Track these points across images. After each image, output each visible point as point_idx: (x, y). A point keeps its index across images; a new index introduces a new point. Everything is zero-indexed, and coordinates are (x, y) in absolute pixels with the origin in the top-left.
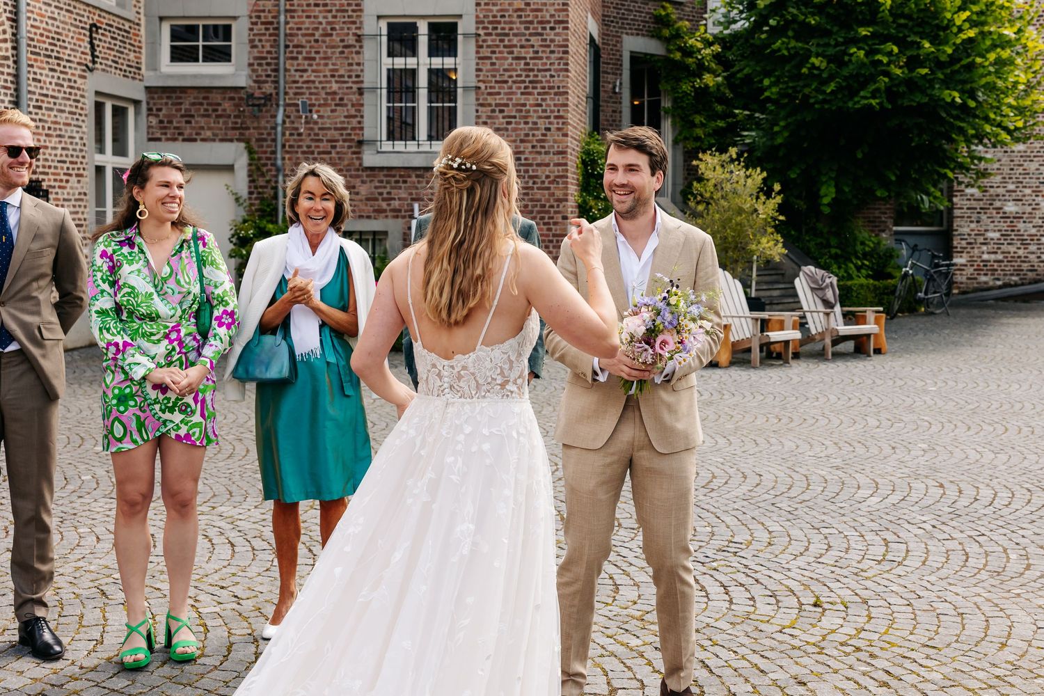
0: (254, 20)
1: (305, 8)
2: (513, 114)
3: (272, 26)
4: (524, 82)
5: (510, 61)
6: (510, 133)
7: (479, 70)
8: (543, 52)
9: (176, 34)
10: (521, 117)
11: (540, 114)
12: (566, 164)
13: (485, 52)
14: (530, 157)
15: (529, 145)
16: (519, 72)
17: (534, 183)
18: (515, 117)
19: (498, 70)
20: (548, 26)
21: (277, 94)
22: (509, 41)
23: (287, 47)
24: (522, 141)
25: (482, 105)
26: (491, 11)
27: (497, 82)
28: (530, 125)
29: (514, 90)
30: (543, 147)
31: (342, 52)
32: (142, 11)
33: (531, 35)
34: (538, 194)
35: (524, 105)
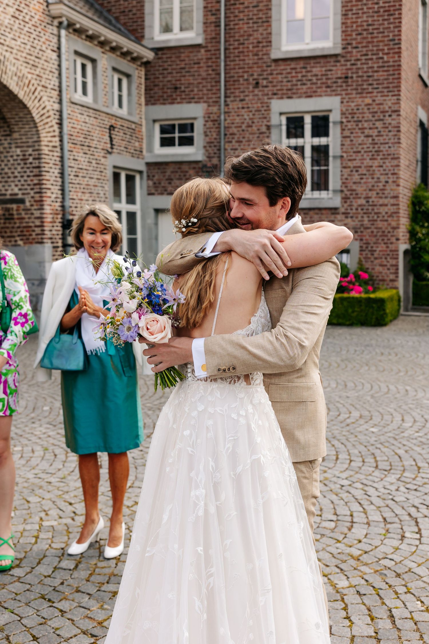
0: (207, 119)
1: (236, 110)
2: (365, 172)
3: (216, 122)
4: (371, 151)
5: (362, 138)
6: (362, 185)
7: (342, 145)
8: (384, 131)
9: (163, 130)
10: (370, 175)
11: (382, 172)
12: (398, 205)
13: (347, 133)
14: (375, 200)
15: (375, 193)
16: (368, 145)
17: (378, 217)
18: (365, 175)
19: (354, 145)
20: (387, 114)
21: (220, 164)
22: (362, 125)
23: (225, 135)
24: (370, 190)
25: (345, 167)
26: (350, 106)
27: (354, 152)
28: (375, 180)
29: (365, 157)
30: (383, 194)
31: (258, 137)
32: (143, 117)
33: (376, 120)
34: (380, 224)
35: (371, 167)
